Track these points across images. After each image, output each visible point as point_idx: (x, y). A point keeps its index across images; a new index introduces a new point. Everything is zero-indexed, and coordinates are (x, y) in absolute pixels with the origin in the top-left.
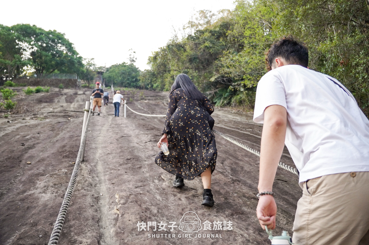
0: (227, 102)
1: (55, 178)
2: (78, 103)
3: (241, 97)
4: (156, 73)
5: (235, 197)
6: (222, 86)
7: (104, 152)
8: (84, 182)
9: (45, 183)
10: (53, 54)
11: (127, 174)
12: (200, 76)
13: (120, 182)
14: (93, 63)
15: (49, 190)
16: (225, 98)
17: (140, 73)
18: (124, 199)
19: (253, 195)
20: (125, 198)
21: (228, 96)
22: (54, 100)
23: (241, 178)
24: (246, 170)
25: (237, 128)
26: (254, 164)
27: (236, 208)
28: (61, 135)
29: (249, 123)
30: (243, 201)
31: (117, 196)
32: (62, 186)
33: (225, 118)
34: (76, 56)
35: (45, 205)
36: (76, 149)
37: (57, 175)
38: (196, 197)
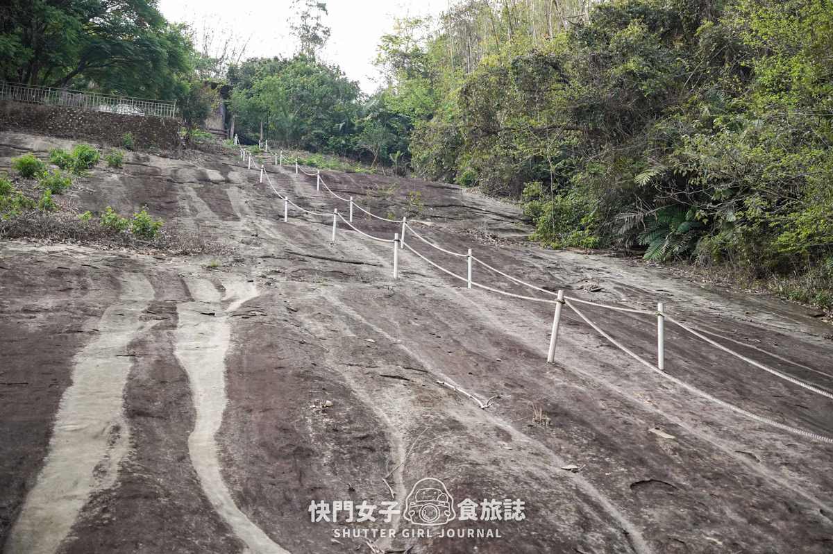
0: (682, 251)
3: (726, 242)
16: (677, 238)
21: (685, 231)
25: (729, 335)
29: (751, 324)
33: (691, 306)
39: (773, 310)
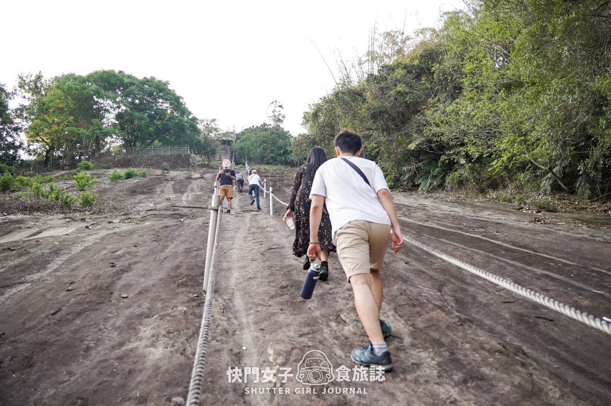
0: (438, 184)
1: (168, 321)
2: (193, 193)
3: (461, 175)
4: (317, 139)
5: (466, 349)
6: (428, 156)
7: (242, 276)
8: (214, 327)
9: (153, 330)
10: (150, 116)
11: (284, 313)
12: (391, 141)
13: (274, 327)
14: (214, 126)
15: (161, 342)
16: (435, 177)
17: (292, 140)
18: (283, 355)
19: (498, 346)
20: (285, 355)
21: (439, 173)
22: (155, 190)
23: (474, 316)
24: (481, 302)
25: (459, 229)
26: (494, 291)
27: (471, 369)
28: (171, 248)
29: (478, 218)
30: (481, 357)
31: (270, 351)
32: (179, 334)
33: (437, 211)
34: (187, 117)
35: (157, 368)
36: (197, 272)
37: (171, 316)
38: (401, 350)
39: (492, 208)
